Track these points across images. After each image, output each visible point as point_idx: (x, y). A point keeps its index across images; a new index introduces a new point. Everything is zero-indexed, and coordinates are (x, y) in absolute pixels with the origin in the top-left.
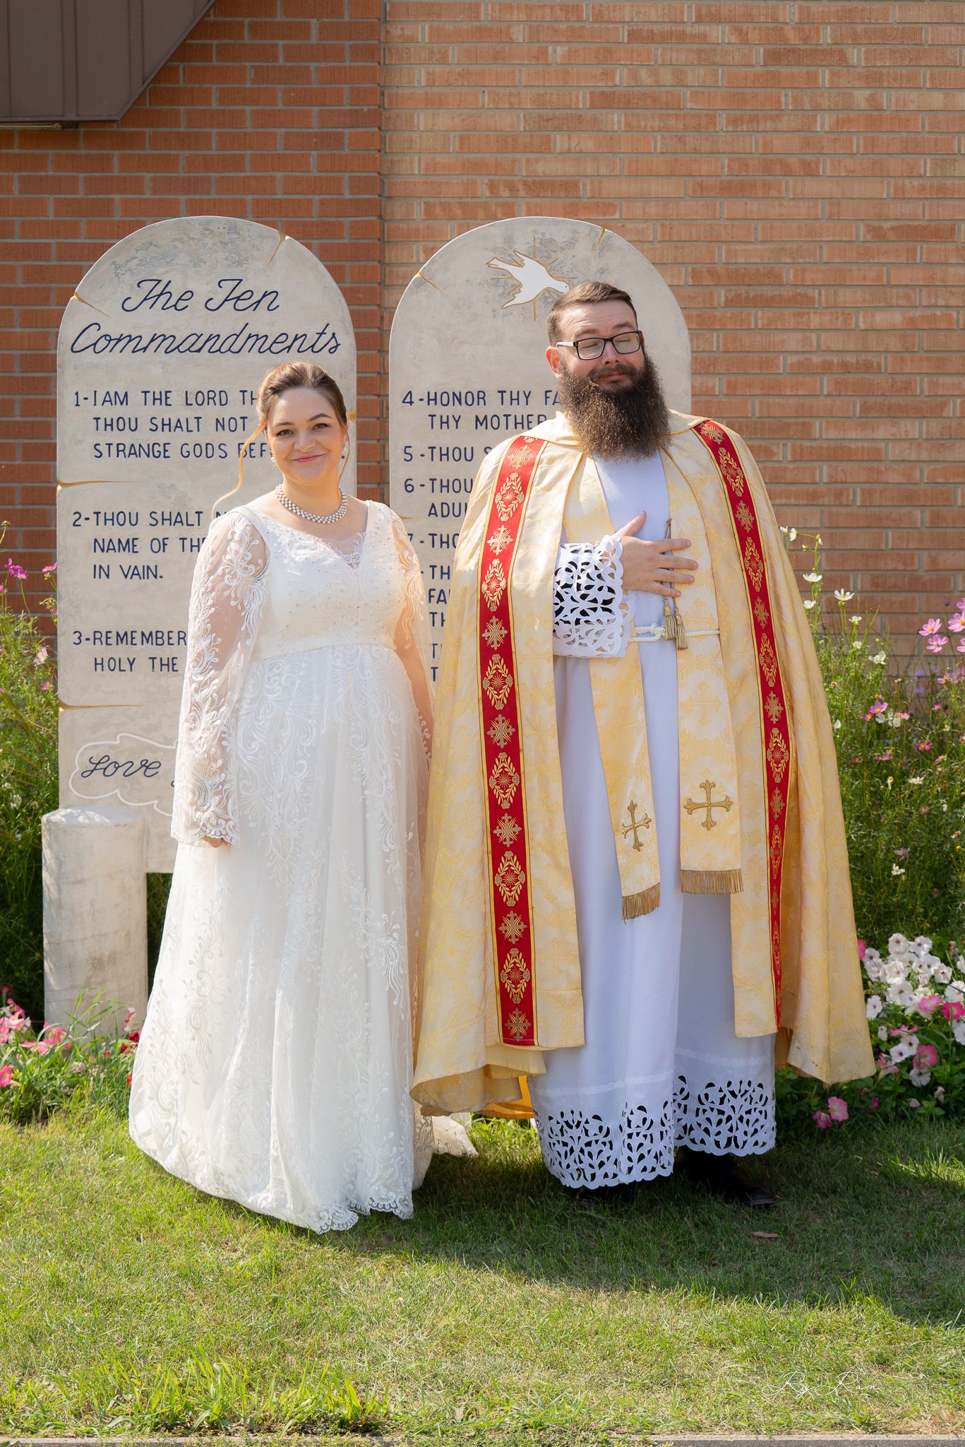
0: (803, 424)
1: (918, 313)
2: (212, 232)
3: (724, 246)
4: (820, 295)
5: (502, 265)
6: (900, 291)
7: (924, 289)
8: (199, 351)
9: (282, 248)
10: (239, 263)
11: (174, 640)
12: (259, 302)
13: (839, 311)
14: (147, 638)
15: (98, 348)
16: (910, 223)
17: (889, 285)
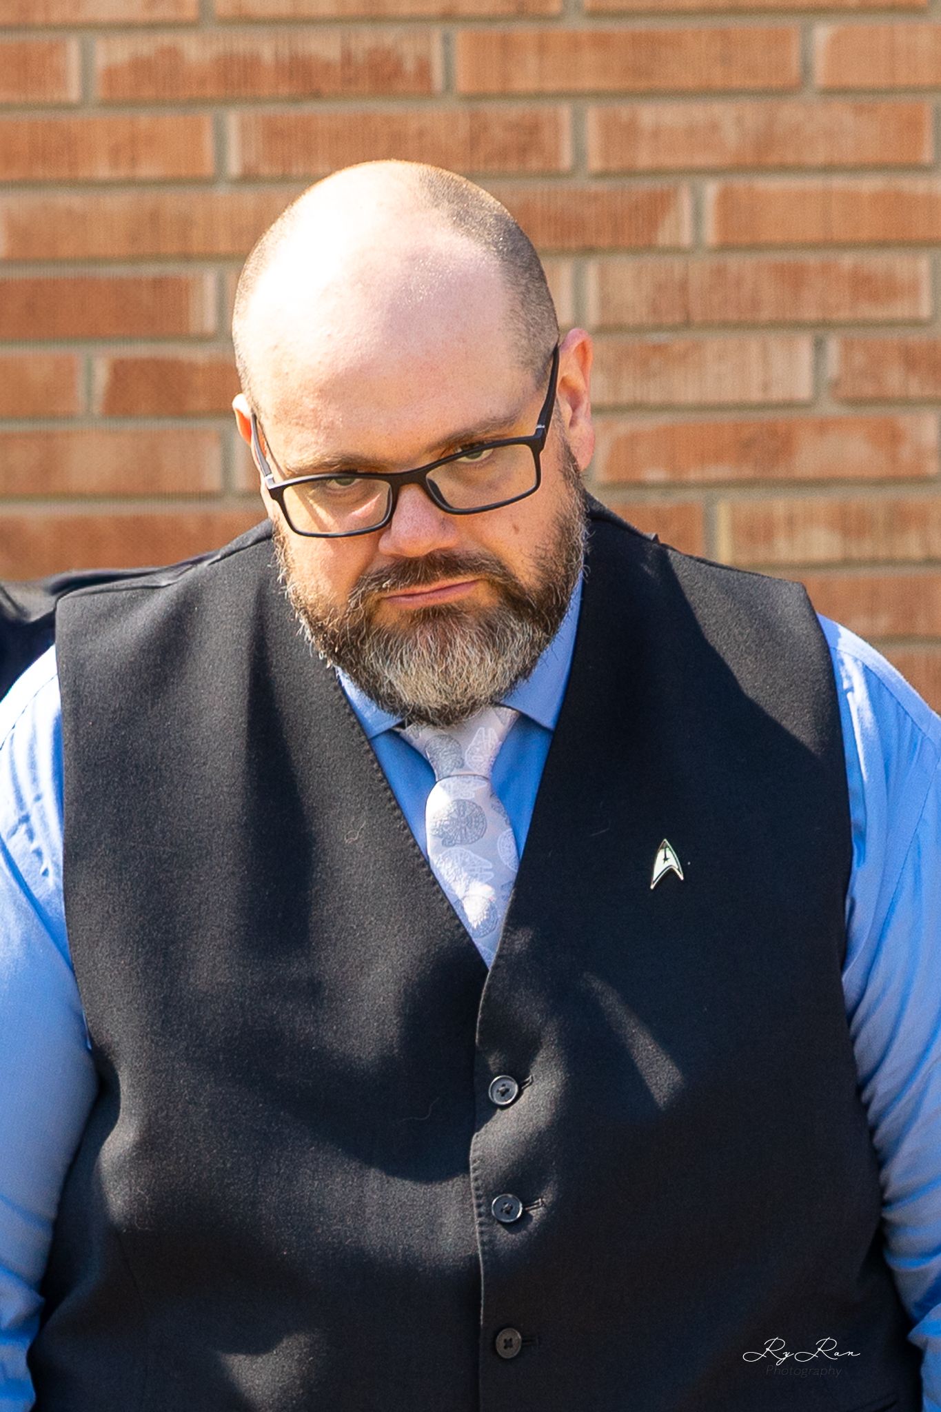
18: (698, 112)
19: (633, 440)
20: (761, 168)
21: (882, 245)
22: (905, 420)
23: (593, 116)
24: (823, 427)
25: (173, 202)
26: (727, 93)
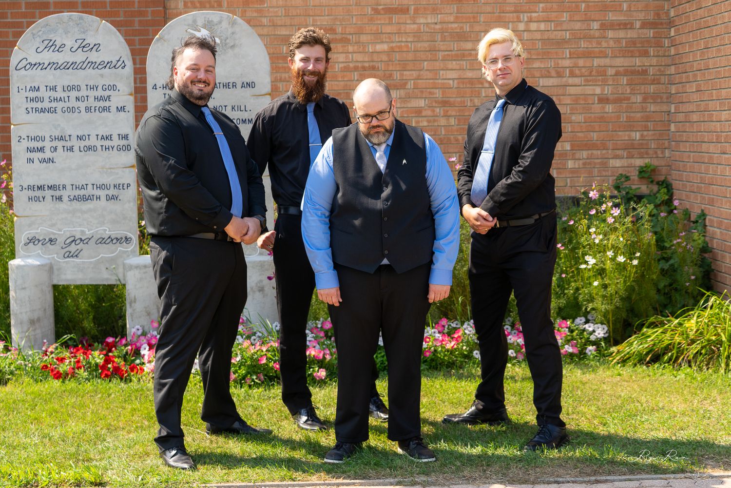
0: (347, 93)
1: (394, 45)
2: (72, 19)
3: (311, 18)
4: (352, 37)
5: (192, 31)
6: (387, 35)
7: (397, 35)
8: (68, 69)
9: (101, 26)
10: (84, 32)
11: (61, 188)
12: (92, 48)
13: (361, 44)
14: (50, 188)
15: (27, 68)
16: (390, 6)
17: (381, 33)
18: (411, 72)
19: (403, 111)
20: (418, 79)
21: (432, 88)
22: (435, 109)
23: (398, 73)
24: (425, 110)
25: (349, 83)
26: (414, 70)
